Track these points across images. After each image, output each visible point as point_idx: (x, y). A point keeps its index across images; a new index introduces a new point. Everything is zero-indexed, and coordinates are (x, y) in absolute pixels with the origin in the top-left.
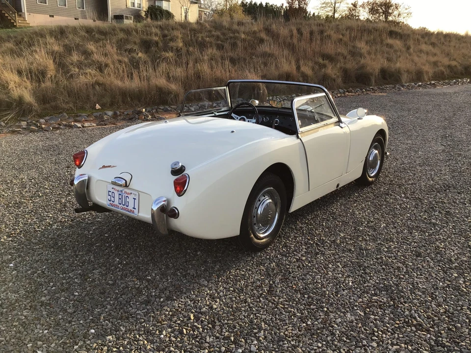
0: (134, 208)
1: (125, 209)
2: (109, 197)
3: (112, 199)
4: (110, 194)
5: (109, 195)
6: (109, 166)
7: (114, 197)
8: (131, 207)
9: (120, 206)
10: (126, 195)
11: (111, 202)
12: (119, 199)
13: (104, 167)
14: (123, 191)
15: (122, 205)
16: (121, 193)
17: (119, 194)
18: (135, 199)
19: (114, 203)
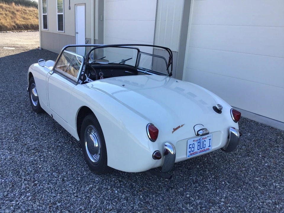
0: (210, 146)
1: (203, 151)
2: (190, 150)
3: (193, 149)
4: (191, 146)
5: (190, 148)
6: (179, 127)
7: (194, 147)
8: (207, 147)
9: (199, 151)
10: (204, 140)
11: (192, 152)
12: (198, 146)
13: (175, 130)
14: (201, 139)
15: (200, 150)
16: (199, 141)
17: (198, 143)
18: (210, 139)
19: (194, 152)
